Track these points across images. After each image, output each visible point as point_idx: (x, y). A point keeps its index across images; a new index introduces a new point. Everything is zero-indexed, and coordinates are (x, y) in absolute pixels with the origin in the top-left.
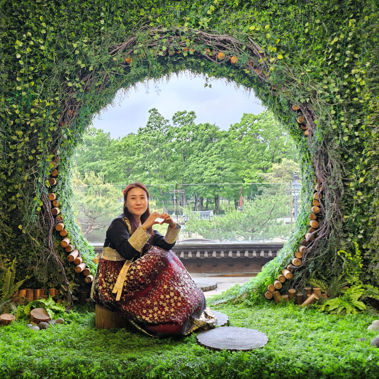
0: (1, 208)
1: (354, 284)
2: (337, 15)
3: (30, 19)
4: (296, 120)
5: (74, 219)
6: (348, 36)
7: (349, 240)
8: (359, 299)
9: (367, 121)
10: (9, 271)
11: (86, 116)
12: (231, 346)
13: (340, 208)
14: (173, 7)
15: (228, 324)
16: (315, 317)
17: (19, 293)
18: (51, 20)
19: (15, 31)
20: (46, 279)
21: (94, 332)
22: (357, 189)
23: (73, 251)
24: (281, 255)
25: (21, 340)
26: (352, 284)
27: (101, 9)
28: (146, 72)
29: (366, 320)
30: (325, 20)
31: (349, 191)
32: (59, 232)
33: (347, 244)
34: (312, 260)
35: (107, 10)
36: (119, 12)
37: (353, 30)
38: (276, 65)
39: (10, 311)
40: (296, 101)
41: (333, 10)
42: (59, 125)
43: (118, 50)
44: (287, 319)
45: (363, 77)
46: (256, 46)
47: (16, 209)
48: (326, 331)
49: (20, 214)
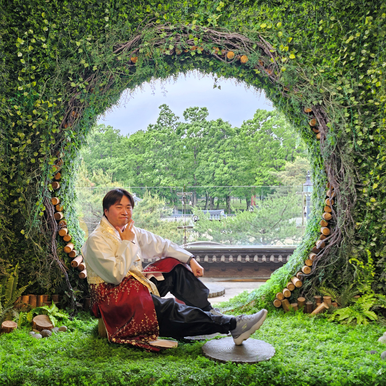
0: (3, 213)
1: (365, 293)
2: (353, 12)
3: (32, 15)
4: (308, 123)
5: (78, 224)
6: (364, 34)
7: (361, 248)
8: (370, 309)
9: (382, 124)
10: (11, 276)
11: (90, 118)
13: (352, 214)
14: (180, 3)
16: (325, 327)
17: (22, 299)
18: (54, 16)
19: (17, 29)
20: (49, 285)
21: (97, 340)
22: (371, 195)
23: (77, 256)
24: (291, 262)
25: (23, 349)
26: (363, 293)
27: (106, 5)
28: (152, 72)
29: (377, 331)
30: (340, 17)
32: (62, 237)
33: (359, 252)
34: (323, 268)
35: (111, 6)
36: (124, 9)
37: (369, 28)
38: (288, 65)
39: (12, 318)
40: (308, 103)
41: (348, 6)
42: (63, 127)
43: (123, 49)
44: (295, 329)
45: (380, 77)
46: (268, 45)
47: (18, 213)
48: (335, 343)
49: (22, 218)
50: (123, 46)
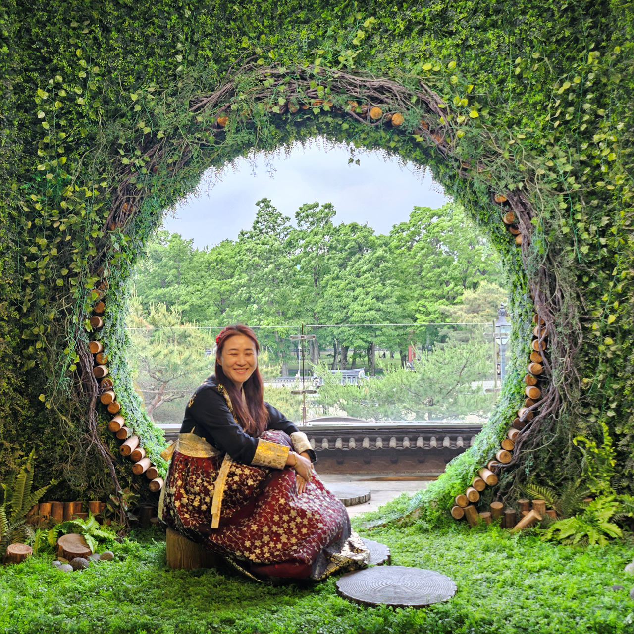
0: (11, 367)
1: (601, 493)
2: (568, 45)
3: (60, 54)
4: (501, 219)
5: (132, 385)
6: (586, 79)
7: (592, 419)
8: (610, 520)
9: (620, 220)
10: (22, 471)
11: (151, 213)
12: (395, 598)
13: (576, 365)
14: (295, 33)
15: (389, 561)
16: (536, 550)
17: (39, 509)
18: (95, 55)
19: (36, 75)
20: (83, 486)
21: (163, 574)
22: (605, 334)
23: (129, 437)
24: (478, 445)
25: (42, 589)
26: (598, 494)
27: (178, 37)
28: (252, 140)
29: (621, 555)
30: (548, 53)
31: (590, 336)
32: (106, 407)
33: (588, 426)
34: (530, 453)
35: (187, 39)
36: (207, 41)
37: (595, 69)
38: (467, 128)
39: (23, 539)
40: (501, 187)
41: (561, 36)
42: (108, 228)
43: (205, 104)
44: (488, 553)
45: (613, 146)
46: (434, 96)
47: (34, 367)
48: (555, 574)
49: (41, 376)
50: (205, 100)
